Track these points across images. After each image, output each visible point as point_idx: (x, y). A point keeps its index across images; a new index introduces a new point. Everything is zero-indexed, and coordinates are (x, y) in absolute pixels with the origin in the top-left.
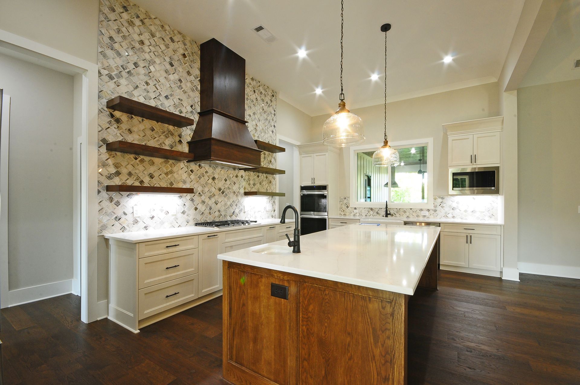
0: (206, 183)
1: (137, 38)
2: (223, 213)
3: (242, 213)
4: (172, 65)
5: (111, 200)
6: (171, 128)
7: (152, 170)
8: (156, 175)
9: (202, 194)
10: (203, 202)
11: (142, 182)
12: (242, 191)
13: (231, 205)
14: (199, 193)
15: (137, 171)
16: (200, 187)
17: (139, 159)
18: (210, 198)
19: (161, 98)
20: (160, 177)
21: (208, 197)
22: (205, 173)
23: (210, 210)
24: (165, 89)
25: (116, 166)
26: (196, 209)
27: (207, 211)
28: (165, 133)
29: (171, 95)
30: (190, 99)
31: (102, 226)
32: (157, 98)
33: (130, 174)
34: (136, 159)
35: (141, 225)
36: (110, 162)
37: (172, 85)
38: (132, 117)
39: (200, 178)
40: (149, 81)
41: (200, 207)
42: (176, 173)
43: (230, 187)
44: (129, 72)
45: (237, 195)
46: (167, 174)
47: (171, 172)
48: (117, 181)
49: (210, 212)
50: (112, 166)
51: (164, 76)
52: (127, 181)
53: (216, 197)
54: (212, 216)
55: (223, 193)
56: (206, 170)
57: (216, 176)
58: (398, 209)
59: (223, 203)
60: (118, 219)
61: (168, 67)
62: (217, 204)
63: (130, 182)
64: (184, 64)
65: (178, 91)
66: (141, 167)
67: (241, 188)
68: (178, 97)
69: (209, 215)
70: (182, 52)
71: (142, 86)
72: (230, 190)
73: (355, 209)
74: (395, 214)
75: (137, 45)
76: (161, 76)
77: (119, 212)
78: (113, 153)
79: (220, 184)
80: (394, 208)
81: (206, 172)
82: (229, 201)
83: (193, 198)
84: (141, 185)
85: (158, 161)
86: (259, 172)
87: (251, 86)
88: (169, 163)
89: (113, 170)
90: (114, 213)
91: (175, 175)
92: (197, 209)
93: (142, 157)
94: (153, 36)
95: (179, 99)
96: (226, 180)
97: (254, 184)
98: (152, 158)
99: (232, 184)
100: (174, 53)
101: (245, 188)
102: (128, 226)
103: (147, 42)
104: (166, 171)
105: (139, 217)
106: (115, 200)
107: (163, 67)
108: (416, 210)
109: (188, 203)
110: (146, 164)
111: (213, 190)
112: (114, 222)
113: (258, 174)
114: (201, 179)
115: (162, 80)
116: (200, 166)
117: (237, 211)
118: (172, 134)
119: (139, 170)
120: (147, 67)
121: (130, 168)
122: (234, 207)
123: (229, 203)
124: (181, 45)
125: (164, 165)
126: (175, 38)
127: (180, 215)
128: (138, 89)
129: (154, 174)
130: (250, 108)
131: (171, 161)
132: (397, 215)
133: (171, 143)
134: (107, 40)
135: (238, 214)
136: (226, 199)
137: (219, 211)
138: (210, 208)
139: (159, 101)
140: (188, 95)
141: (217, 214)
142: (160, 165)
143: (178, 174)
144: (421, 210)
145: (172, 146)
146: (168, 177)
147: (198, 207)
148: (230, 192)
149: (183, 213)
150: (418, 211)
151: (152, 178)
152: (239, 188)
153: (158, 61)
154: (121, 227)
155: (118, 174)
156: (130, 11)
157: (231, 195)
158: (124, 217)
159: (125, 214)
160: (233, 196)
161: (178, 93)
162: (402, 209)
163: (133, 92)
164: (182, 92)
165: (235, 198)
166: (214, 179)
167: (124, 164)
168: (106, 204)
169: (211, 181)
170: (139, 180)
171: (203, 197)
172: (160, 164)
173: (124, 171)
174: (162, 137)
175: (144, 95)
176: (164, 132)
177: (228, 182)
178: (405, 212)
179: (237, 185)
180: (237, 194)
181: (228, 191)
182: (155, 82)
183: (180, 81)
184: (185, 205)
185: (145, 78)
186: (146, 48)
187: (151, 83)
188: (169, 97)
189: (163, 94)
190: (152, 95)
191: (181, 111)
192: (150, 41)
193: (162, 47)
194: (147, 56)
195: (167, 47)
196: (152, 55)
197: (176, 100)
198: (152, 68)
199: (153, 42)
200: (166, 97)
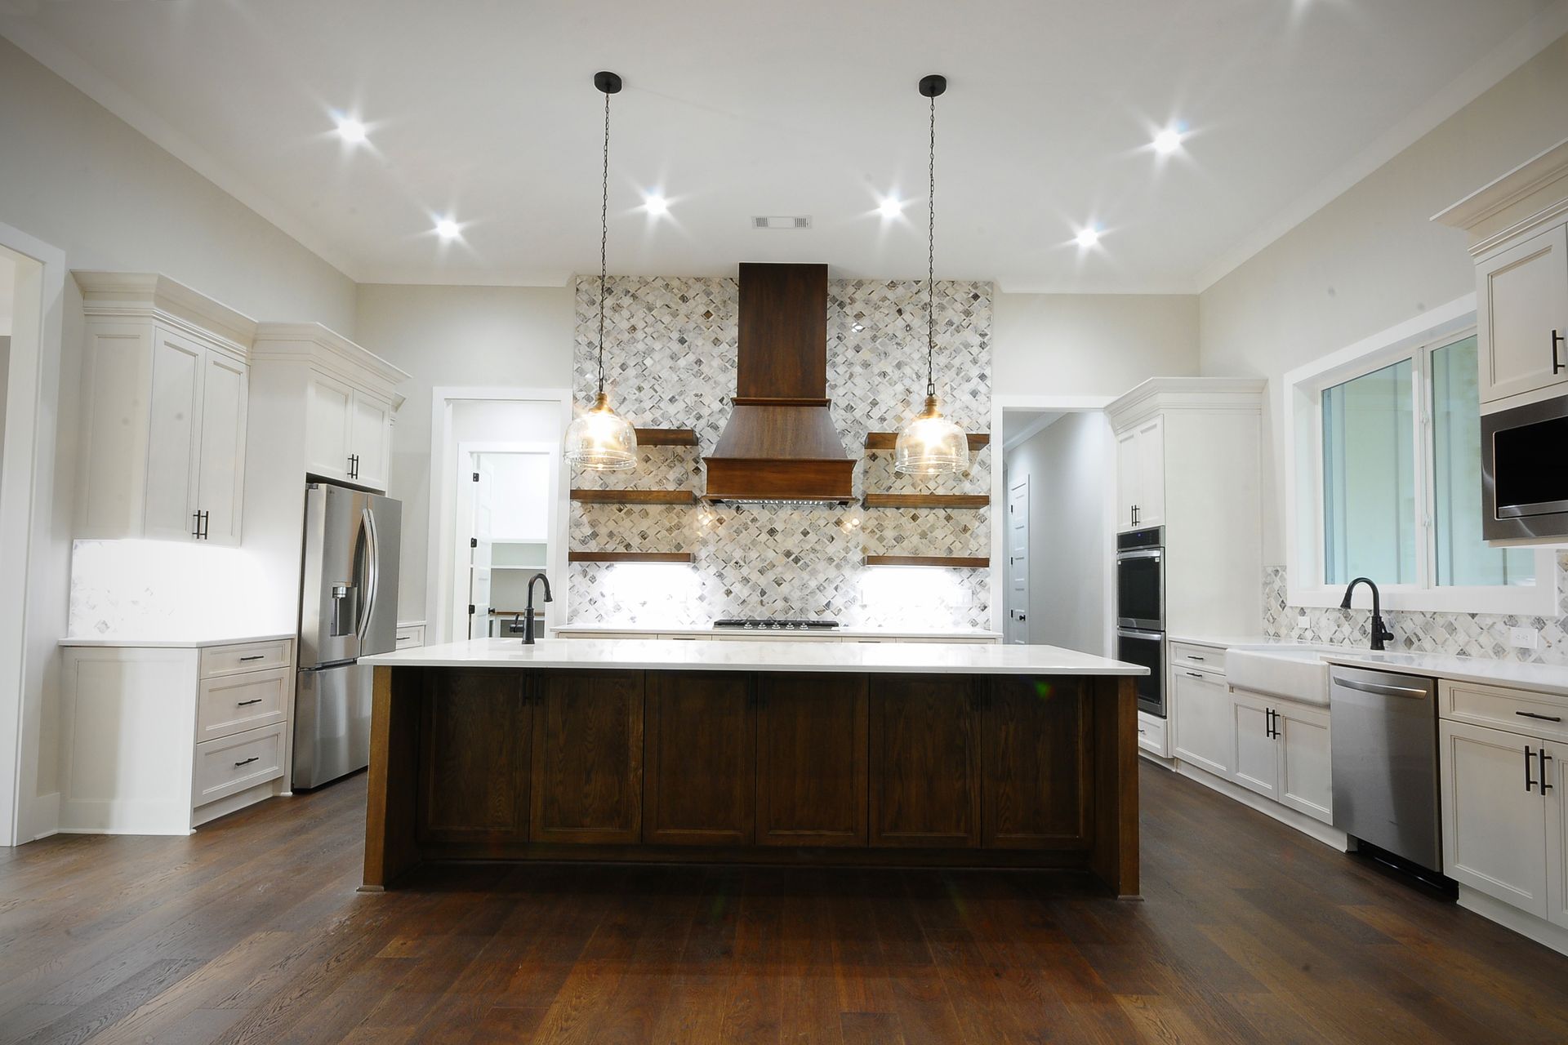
0: (754, 542)
1: (625, 325)
2: (797, 605)
3: (855, 609)
4: (682, 341)
5: (585, 573)
6: (680, 449)
7: (644, 525)
8: (651, 533)
9: (742, 563)
10: (746, 580)
11: (628, 546)
12: (857, 556)
13: (821, 588)
14: (737, 563)
15: (621, 530)
16: (737, 550)
17: (626, 509)
18: (761, 572)
19: (662, 405)
20: (658, 536)
21: (756, 570)
22: (750, 523)
23: (762, 596)
24: (670, 386)
25: (593, 524)
26: (728, 593)
27: (756, 598)
28: (669, 461)
29: (681, 393)
30: (719, 388)
31: (573, 611)
32: (656, 406)
33: (611, 535)
34: (620, 510)
35: (625, 613)
36: (585, 519)
37: (681, 376)
39: (738, 532)
40: (642, 385)
41: (737, 588)
42: (687, 527)
43: (818, 547)
45: (838, 567)
46: (670, 530)
47: (678, 527)
48: (593, 547)
49: (762, 601)
50: (587, 525)
51: (669, 366)
52: (607, 546)
53: (779, 569)
54: (767, 610)
55: (796, 560)
56: (753, 517)
57: (779, 526)
58: (1428, 616)
59: (796, 582)
60: (592, 602)
61: (676, 347)
62: (779, 585)
63: (609, 548)
64: (706, 330)
65: (695, 381)
66: (627, 523)
67: (853, 548)
68: (694, 392)
69: (760, 606)
70: (703, 310)
71: (632, 395)
72: (818, 555)
73: (1302, 612)
74: (1417, 636)
75: (626, 336)
76: (663, 369)
77: (594, 590)
78: (589, 506)
79: (792, 543)
80: (1415, 612)
81: (753, 519)
82: (813, 578)
83: (723, 572)
84: (626, 551)
85: (654, 510)
86: (916, 508)
87: (887, 303)
88: (675, 511)
89: (588, 531)
90: (588, 593)
91: (686, 531)
92: (731, 592)
93: (629, 507)
94: (650, 310)
95: (696, 395)
96: (805, 533)
97: (899, 539)
98: (645, 507)
99: (823, 542)
100: (687, 320)
101: (864, 550)
102: (606, 614)
103: (641, 325)
104: (668, 525)
105: (623, 601)
106: (590, 574)
107: (668, 352)
108: (1489, 621)
109: (712, 581)
110: (635, 516)
111: (771, 554)
112: (588, 606)
113: (913, 511)
114: (741, 535)
115: (665, 374)
116: (738, 508)
117: (838, 602)
118: (682, 460)
119: (624, 527)
120: (641, 364)
121: (611, 526)
122: (830, 591)
123: (813, 584)
124: (702, 299)
125: (666, 514)
126: (690, 294)
127: (694, 603)
128: (625, 403)
129: (648, 533)
130: (883, 356)
131: (678, 508)
132: (1427, 643)
133: (680, 476)
134: (584, 349)
135: (842, 608)
136: (805, 575)
137: (786, 600)
138: (763, 593)
139: (659, 410)
140: (715, 382)
141: (780, 604)
142: (658, 516)
143: (691, 528)
144: (1511, 620)
145: (679, 482)
146: (673, 535)
147: (732, 588)
148: (817, 560)
149: (701, 598)
150: (1500, 626)
151: (645, 539)
152: (847, 550)
153: (657, 346)
154: (596, 614)
155: (595, 535)
156: (615, 292)
157: (821, 565)
158: (601, 600)
159: (602, 595)
160: (827, 568)
161: (695, 385)
162: (1443, 614)
164: (703, 381)
165: (832, 572)
166: (772, 532)
167: (603, 520)
168: (579, 579)
169: (764, 537)
170: (625, 544)
171: (745, 571)
172: (659, 514)
173: (603, 531)
174: (663, 468)
175: (634, 410)
176: (667, 460)
177: (812, 537)
178: (1452, 629)
179: (838, 544)
180: (838, 564)
181: (812, 556)
182: (654, 381)
183: (699, 362)
184: (704, 584)
185: (637, 382)
186: (640, 335)
187: (646, 386)
188: (677, 397)
189: (667, 397)
190: (648, 404)
191: (699, 417)
192: (646, 319)
193: (667, 319)
194: (641, 346)
195: (675, 315)
196: (649, 340)
197: (690, 400)
198: (648, 362)
199: (650, 319)
200: (672, 400)
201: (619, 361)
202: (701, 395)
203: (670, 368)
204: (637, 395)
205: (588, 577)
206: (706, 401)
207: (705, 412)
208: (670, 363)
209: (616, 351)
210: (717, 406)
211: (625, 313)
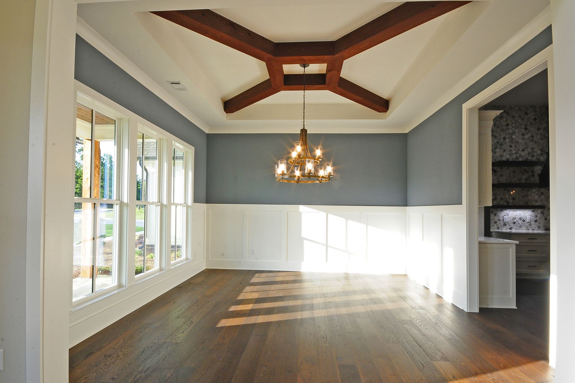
1: (504, 123)
4: (526, 129)
6: (526, 168)
8: (517, 198)
11: (508, 203)
15: (506, 197)
19: (519, 152)
20: (519, 199)
24: (522, 145)
26: (546, 219)
29: (526, 148)
32: (517, 152)
33: (502, 199)
34: (505, 190)
35: (508, 226)
37: (526, 142)
38: (502, 168)
40: (512, 145)
44: (500, 144)
46: (523, 197)
47: (527, 196)
51: (521, 138)
52: (500, 203)
60: (495, 222)
61: (523, 131)
63: (501, 203)
64: (535, 125)
65: (531, 143)
68: (531, 148)
70: (533, 117)
71: (508, 149)
75: (505, 127)
76: (519, 139)
77: (496, 219)
83: (544, 212)
84: (507, 205)
88: (525, 190)
90: (494, 219)
91: (530, 197)
93: (508, 189)
94: (514, 117)
100: (528, 121)
102: (501, 227)
103: (510, 123)
104: (523, 195)
105: (507, 222)
107: (521, 133)
109: (539, 216)
115: (520, 141)
118: (527, 172)
120: (511, 137)
121: (502, 195)
124: (532, 114)
125: (522, 191)
126: (528, 112)
127: (533, 223)
128: (505, 152)
139: (518, 154)
140: (539, 144)
142: (519, 192)
145: (526, 179)
146: (525, 198)
149: (536, 221)
151: (514, 200)
153: (517, 131)
154: (497, 227)
155: (496, 199)
158: (498, 222)
159: (499, 220)
163: (503, 154)
164: (534, 143)
167: (499, 193)
173: (499, 197)
174: (520, 175)
175: (509, 154)
176: (522, 172)
182: (516, 144)
183: (532, 136)
184: (537, 216)
185: (510, 144)
186: (510, 127)
187: (513, 145)
188: (525, 149)
189: (521, 149)
190: (514, 152)
191: (533, 156)
192: (512, 121)
193: (520, 121)
194: (511, 131)
195: (523, 119)
196: (514, 129)
197: (529, 150)
198: (514, 137)
199: (513, 121)
200: (523, 150)
201: (502, 136)
202: (534, 148)
203: (522, 139)
204: (510, 149)
205: (494, 214)
206: (536, 151)
207: (535, 154)
208: (522, 137)
209: (502, 133)
210: (539, 152)
211: (504, 119)
